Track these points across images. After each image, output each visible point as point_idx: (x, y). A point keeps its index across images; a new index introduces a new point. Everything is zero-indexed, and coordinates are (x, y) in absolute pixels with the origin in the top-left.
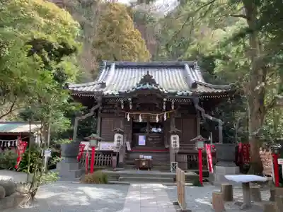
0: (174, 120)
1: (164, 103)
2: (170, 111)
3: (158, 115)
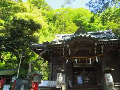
0: (104, 61)
1: (95, 48)
2: (100, 55)
3: (91, 58)
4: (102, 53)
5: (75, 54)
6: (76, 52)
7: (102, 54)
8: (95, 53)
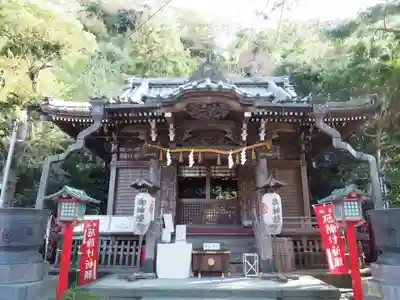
1: (245, 126)
2: (256, 145)
3: (231, 153)
4: (262, 138)
5: (186, 140)
6: (190, 133)
7: (262, 142)
8: (244, 138)
